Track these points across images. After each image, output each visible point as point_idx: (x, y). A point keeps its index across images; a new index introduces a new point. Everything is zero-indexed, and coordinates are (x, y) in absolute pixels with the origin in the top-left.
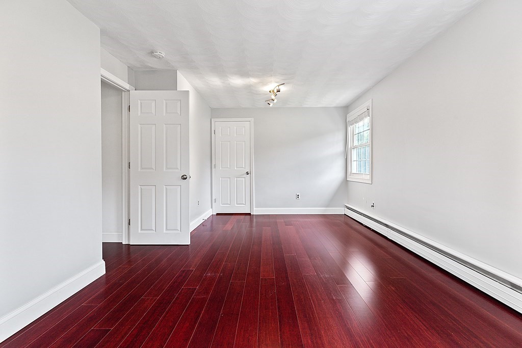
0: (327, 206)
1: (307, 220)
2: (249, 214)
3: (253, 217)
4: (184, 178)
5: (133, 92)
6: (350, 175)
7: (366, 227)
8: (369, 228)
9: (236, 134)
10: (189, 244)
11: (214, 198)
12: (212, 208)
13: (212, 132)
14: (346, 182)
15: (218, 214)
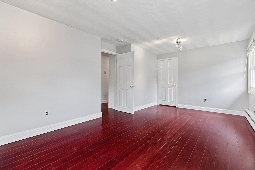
0: (229, 109)
1: (207, 115)
2: (175, 107)
3: (177, 108)
4: (132, 87)
5: (118, 55)
6: (250, 89)
7: (251, 126)
8: (252, 128)
9: (169, 66)
10: (134, 114)
11: (158, 97)
12: (157, 101)
13: (158, 66)
14: (246, 94)
15: (160, 105)
